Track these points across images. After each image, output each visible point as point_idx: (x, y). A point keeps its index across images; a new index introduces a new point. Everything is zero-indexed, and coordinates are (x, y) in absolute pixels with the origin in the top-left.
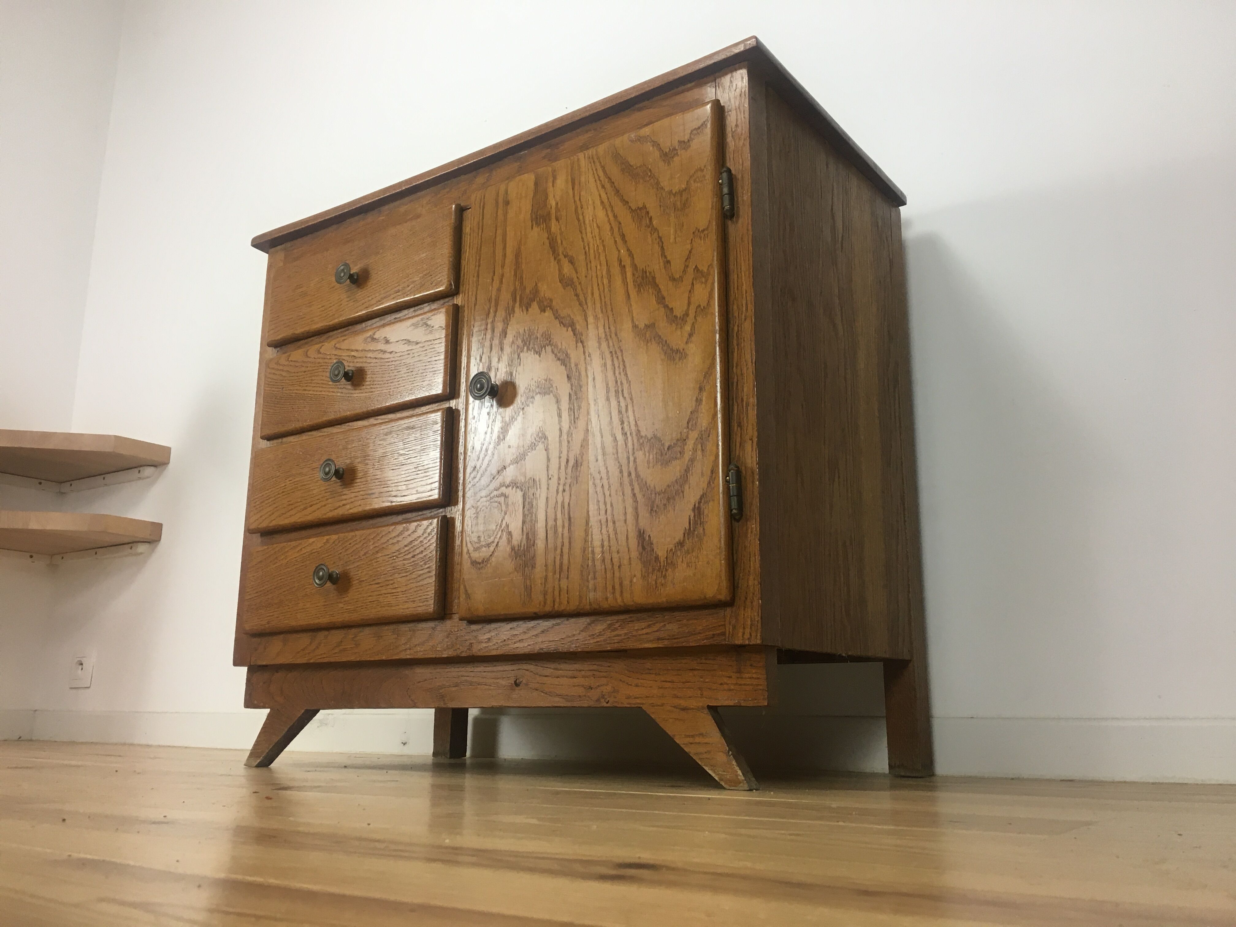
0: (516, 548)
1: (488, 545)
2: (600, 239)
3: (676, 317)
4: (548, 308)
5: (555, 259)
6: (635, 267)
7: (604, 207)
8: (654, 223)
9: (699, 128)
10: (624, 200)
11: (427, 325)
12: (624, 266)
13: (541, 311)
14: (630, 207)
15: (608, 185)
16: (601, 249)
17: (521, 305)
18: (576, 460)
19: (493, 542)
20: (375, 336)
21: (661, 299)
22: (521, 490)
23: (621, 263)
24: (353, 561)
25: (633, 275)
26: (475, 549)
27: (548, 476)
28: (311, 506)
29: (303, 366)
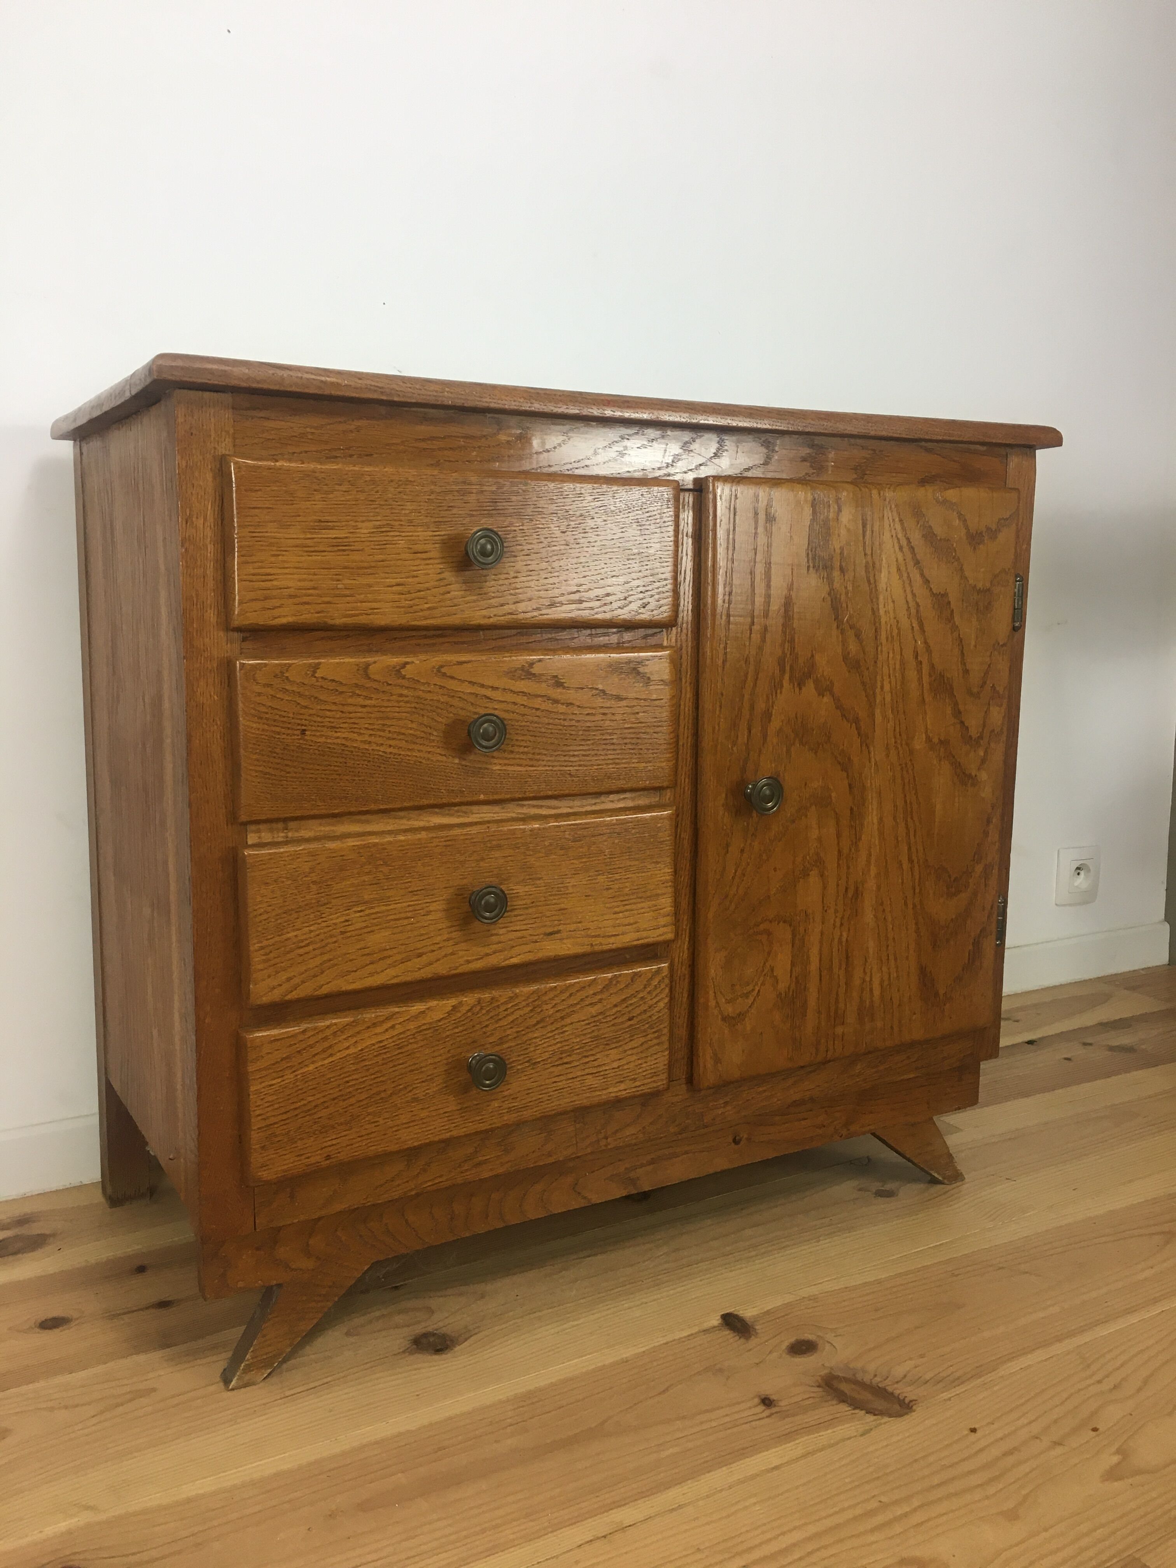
0: (783, 995)
1: (746, 995)
2: (895, 618)
3: (971, 737)
4: (828, 693)
5: (838, 628)
6: (932, 667)
7: (901, 576)
8: (956, 619)
9: (1007, 519)
10: (925, 577)
11: (638, 673)
12: (921, 663)
13: (819, 695)
14: (931, 588)
15: (906, 549)
16: (895, 631)
17: (791, 679)
18: (857, 889)
19: (753, 990)
20: (533, 671)
21: (957, 713)
22: (790, 925)
23: (916, 657)
24: (515, 1035)
25: (930, 676)
26: (728, 1002)
27: (823, 907)
28: (420, 955)
29: (358, 695)
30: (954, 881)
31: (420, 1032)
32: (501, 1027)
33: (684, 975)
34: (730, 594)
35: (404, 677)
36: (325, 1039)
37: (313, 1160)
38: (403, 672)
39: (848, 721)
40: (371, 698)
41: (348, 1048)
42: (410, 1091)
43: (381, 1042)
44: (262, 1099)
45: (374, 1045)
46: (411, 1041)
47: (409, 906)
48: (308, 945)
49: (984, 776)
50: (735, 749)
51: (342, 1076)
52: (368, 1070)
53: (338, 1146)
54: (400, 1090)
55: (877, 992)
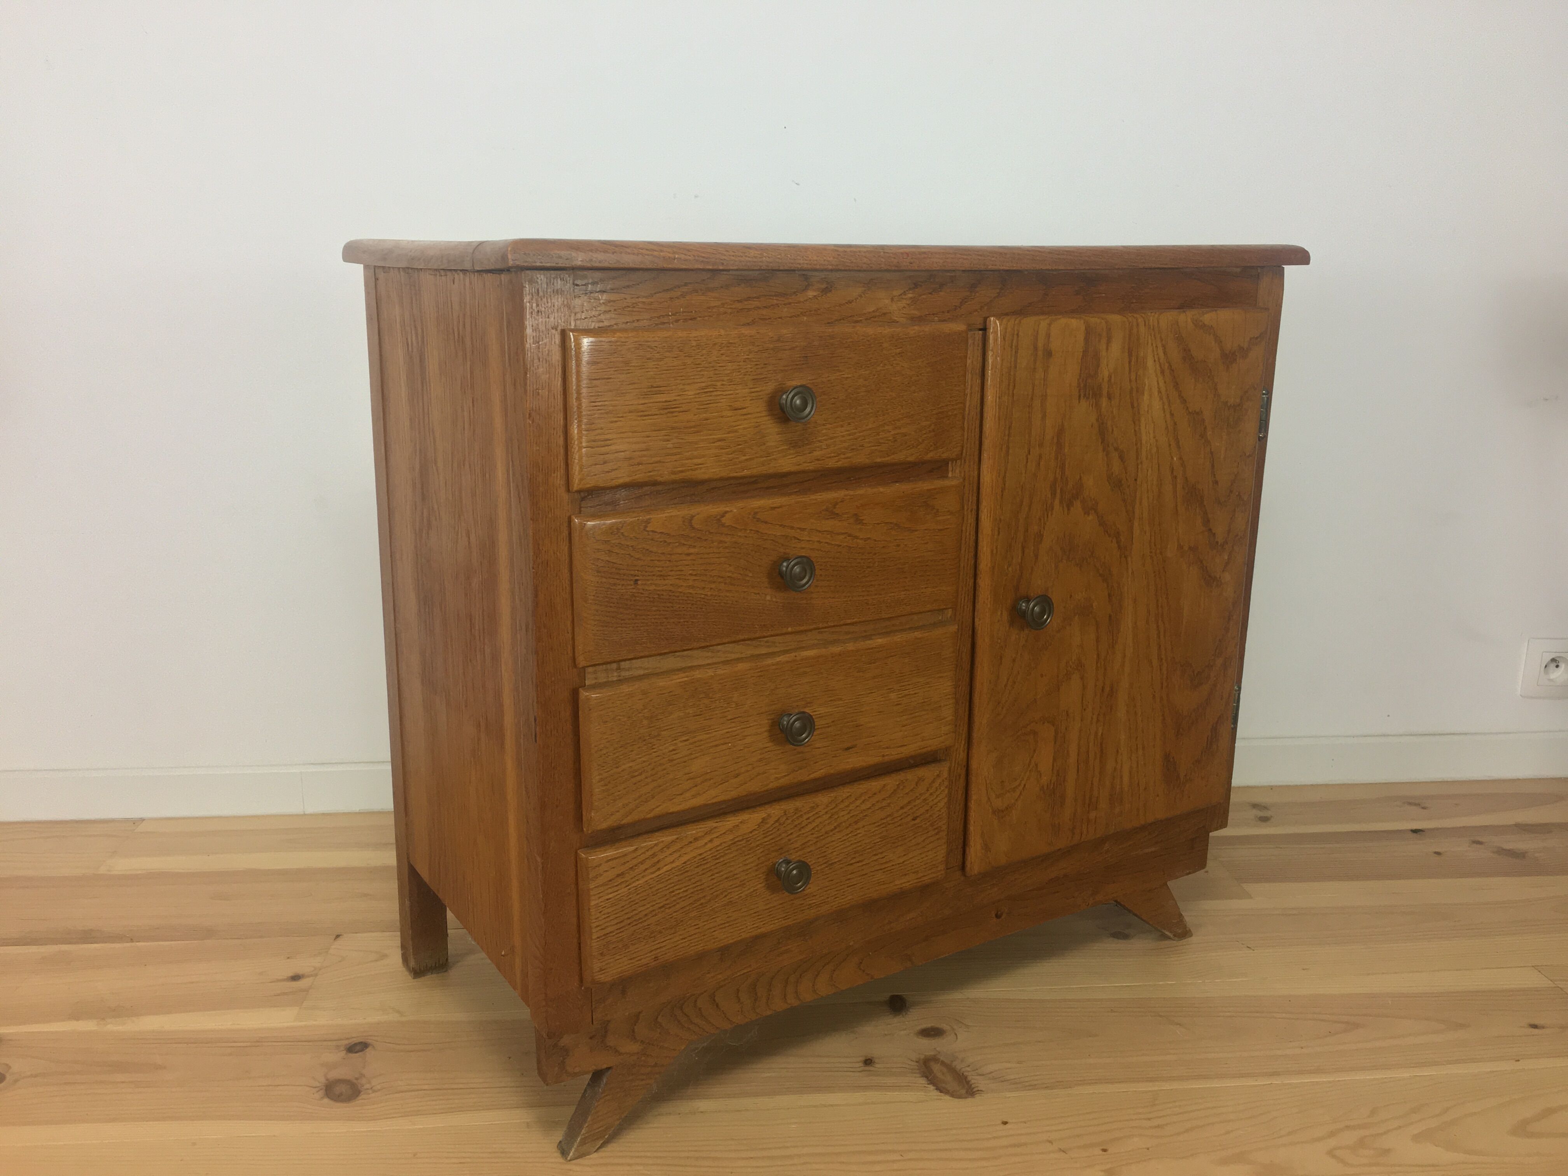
0: (1045, 788)
1: (1014, 790)
2: (1154, 438)
3: (1217, 542)
4: (1093, 512)
5: (1104, 451)
6: (1186, 480)
7: (1161, 398)
8: (1208, 434)
9: (1257, 338)
10: (1182, 397)
11: (928, 506)
12: (1176, 477)
13: (1085, 514)
14: (1187, 408)
15: (1167, 372)
16: (1154, 450)
17: (1061, 502)
18: (1112, 689)
19: (1020, 785)
20: (836, 511)
21: (1206, 522)
22: (1053, 725)
23: (1172, 472)
24: (815, 840)
25: (1183, 488)
26: (998, 797)
27: (1083, 707)
28: (737, 776)
29: (684, 544)
30: (1197, 674)
31: (735, 843)
32: (803, 834)
33: (960, 775)
34: (1010, 428)
35: (723, 525)
36: (654, 855)
37: (644, 961)
38: (724, 520)
39: (1109, 536)
40: (694, 547)
41: (673, 862)
42: (726, 896)
43: (700, 855)
44: (600, 912)
45: (695, 857)
46: (727, 852)
47: (727, 732)
48: (641, 774)
49: (1227, 577)
50: (1010, 569)
51: (668, 887)
52: (690, 880)
53: (664, 949)
54: (717, 896)
55: (1126, 779)
